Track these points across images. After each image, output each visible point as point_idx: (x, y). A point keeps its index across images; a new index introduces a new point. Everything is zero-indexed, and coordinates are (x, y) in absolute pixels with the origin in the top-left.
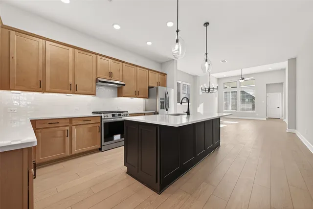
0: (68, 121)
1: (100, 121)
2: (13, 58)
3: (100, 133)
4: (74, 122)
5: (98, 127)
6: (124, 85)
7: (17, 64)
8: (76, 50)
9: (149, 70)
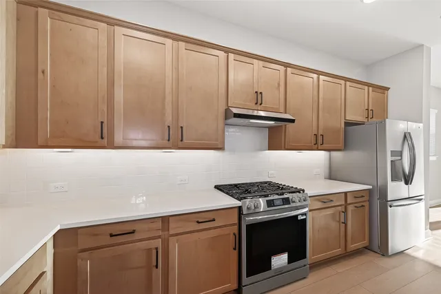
0: (159, 224)
1: (236, 221)
2: (43, 72)
3: (236, 252)
4: (174, 227)
5: (232, 237)
6: (293, 121)
7: (53, 86)
8: (182, 44)
9: (346, 79)
